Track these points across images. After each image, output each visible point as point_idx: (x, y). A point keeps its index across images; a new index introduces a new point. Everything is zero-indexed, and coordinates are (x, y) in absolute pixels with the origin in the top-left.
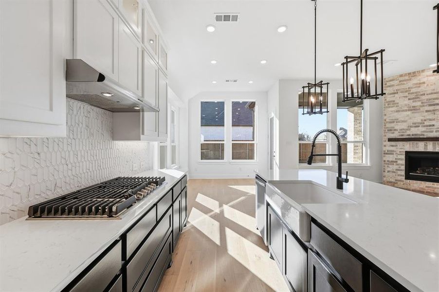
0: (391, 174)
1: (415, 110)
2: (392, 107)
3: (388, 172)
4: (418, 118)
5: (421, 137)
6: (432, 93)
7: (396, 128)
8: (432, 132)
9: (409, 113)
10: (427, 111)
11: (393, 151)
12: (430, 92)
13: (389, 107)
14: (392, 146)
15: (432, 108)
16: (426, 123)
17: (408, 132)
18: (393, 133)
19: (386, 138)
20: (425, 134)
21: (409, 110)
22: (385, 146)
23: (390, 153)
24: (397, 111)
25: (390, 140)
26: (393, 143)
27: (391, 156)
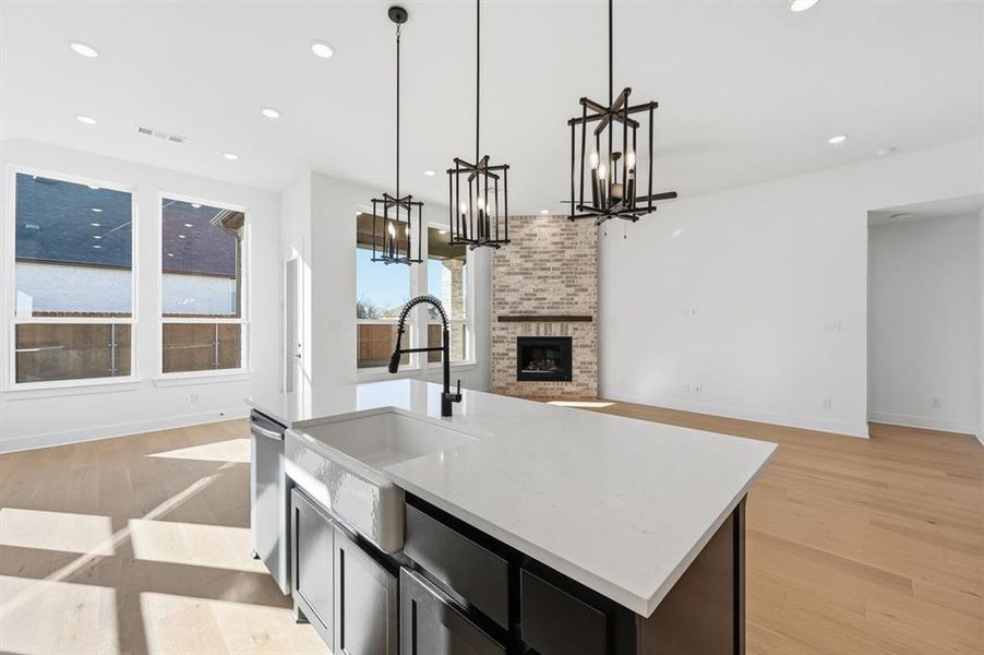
0: (501, 375)
1: (527, 274)
2: (503, 266)
3: (499, 371)
4: (530, 286)
5: (534, 315)
6: (543, 252)
7: (508, 299)
8: (543, 308)
9: (520, 277)
10: (539, 278)
11: (505, 337)
12: (541, 250)
13: (499, 266)
14: (503, 329)
15: (543, 273)
16: (538, 296)
17: (521, 308)
18: (503, 308)
19: (496, 315)
20: (537, 310)
21: (521, 274)
22: (494, 329)
23: (500, 340)
24: (509, 274)
25: (501, 319)
26: (503, 324)
27: (502, 345)
